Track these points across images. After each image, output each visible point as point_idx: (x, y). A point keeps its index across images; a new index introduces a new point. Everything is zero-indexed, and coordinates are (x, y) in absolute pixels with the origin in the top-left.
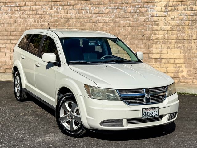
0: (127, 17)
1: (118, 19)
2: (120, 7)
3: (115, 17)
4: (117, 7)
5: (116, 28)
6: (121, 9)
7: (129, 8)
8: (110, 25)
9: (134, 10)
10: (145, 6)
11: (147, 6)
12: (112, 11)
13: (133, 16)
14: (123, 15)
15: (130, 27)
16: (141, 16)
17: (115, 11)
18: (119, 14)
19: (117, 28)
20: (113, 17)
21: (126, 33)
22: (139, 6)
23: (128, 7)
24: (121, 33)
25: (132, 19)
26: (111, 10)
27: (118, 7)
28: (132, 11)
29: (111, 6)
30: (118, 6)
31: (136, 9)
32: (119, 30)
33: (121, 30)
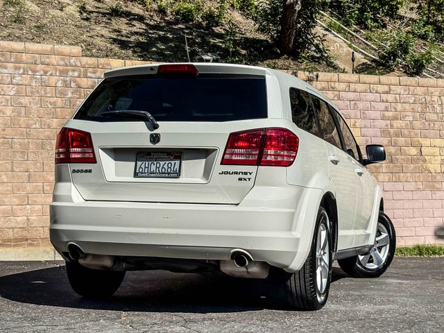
0: (49, 95)
1: (24, 100)
2: (30, 73)
3: (18, 93)
4: (21, 71)
5: (21, 122)
6: (33, 77)
7: (51, 75)
8: (4, 114)
9: (65, 81)
10: (89, 74)
11: (93, 76)
12: (9, 79)
13: (63, 94)
14: (38, 92)
15: (55, 120)
16: (80, 95)
17: (17, 79)
18: (29, 89)
19: (24, 120)
20: (13, 93)
21: (47, 133)
22: (76, 74)
23: (50, 73)
24: (33, 132)
25: (59, 102)
26: (7, 77)
27: (24, 71)
28: (59, 84)
29: (6, 68)
30: (24, 68)
31: (68, 79)
32: (28, 127)
33: (34, 126)
